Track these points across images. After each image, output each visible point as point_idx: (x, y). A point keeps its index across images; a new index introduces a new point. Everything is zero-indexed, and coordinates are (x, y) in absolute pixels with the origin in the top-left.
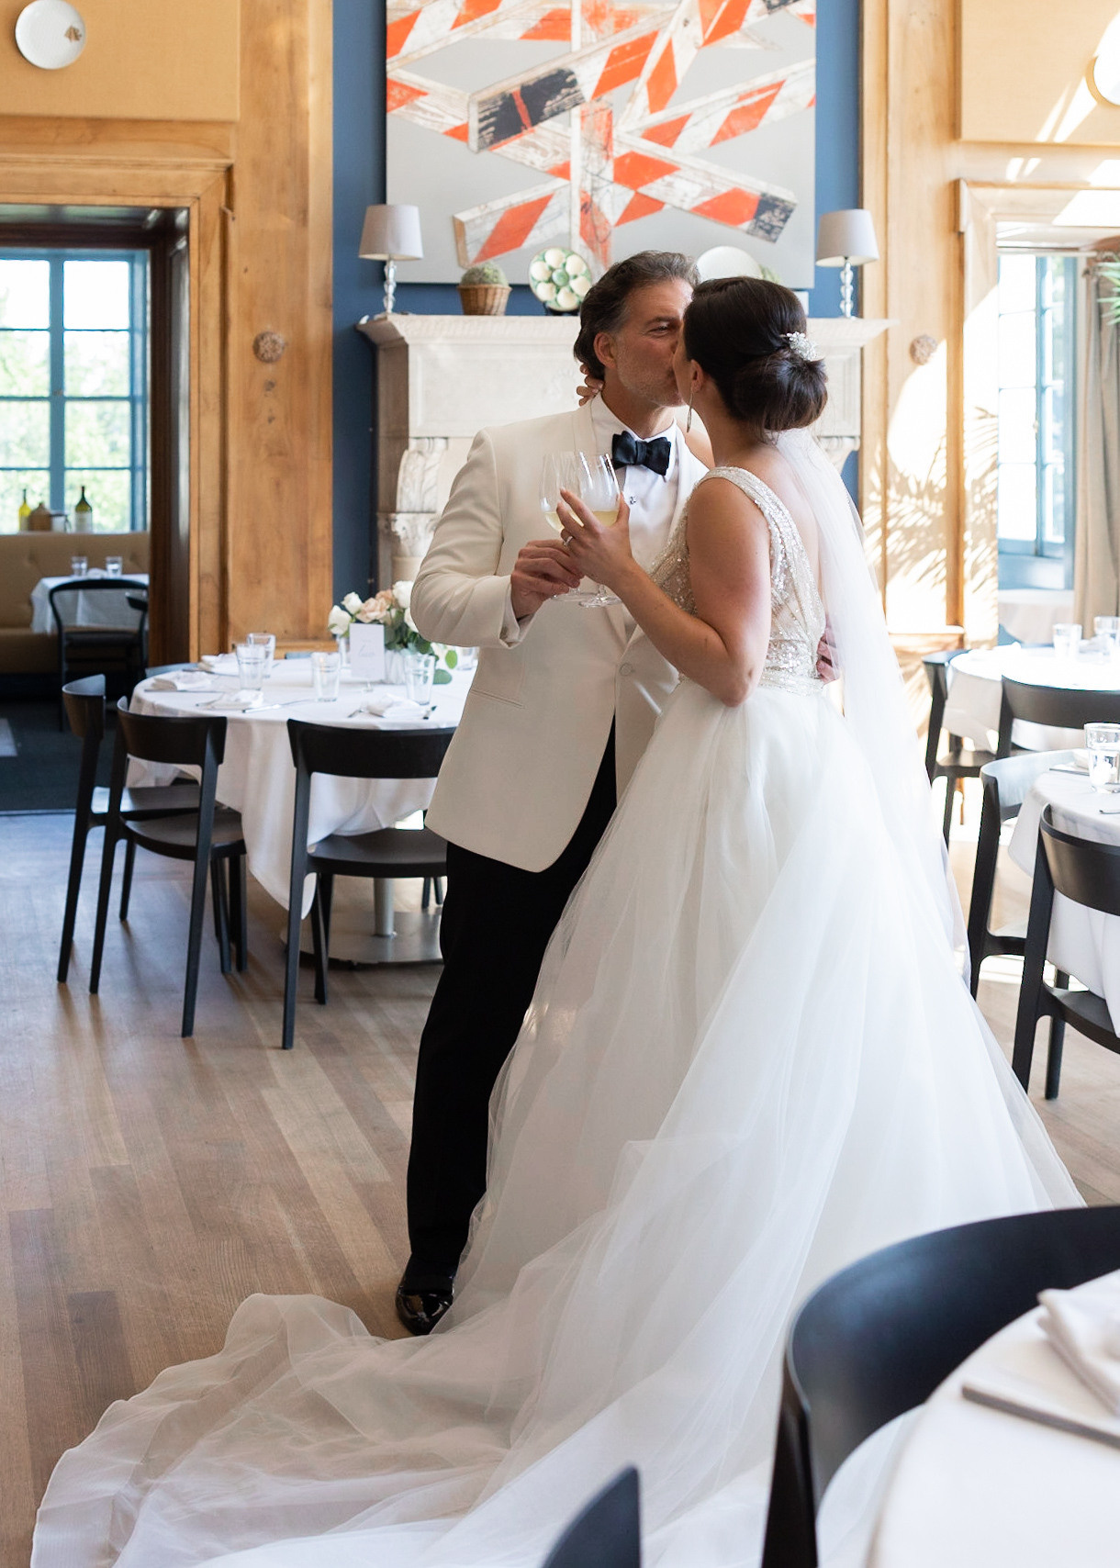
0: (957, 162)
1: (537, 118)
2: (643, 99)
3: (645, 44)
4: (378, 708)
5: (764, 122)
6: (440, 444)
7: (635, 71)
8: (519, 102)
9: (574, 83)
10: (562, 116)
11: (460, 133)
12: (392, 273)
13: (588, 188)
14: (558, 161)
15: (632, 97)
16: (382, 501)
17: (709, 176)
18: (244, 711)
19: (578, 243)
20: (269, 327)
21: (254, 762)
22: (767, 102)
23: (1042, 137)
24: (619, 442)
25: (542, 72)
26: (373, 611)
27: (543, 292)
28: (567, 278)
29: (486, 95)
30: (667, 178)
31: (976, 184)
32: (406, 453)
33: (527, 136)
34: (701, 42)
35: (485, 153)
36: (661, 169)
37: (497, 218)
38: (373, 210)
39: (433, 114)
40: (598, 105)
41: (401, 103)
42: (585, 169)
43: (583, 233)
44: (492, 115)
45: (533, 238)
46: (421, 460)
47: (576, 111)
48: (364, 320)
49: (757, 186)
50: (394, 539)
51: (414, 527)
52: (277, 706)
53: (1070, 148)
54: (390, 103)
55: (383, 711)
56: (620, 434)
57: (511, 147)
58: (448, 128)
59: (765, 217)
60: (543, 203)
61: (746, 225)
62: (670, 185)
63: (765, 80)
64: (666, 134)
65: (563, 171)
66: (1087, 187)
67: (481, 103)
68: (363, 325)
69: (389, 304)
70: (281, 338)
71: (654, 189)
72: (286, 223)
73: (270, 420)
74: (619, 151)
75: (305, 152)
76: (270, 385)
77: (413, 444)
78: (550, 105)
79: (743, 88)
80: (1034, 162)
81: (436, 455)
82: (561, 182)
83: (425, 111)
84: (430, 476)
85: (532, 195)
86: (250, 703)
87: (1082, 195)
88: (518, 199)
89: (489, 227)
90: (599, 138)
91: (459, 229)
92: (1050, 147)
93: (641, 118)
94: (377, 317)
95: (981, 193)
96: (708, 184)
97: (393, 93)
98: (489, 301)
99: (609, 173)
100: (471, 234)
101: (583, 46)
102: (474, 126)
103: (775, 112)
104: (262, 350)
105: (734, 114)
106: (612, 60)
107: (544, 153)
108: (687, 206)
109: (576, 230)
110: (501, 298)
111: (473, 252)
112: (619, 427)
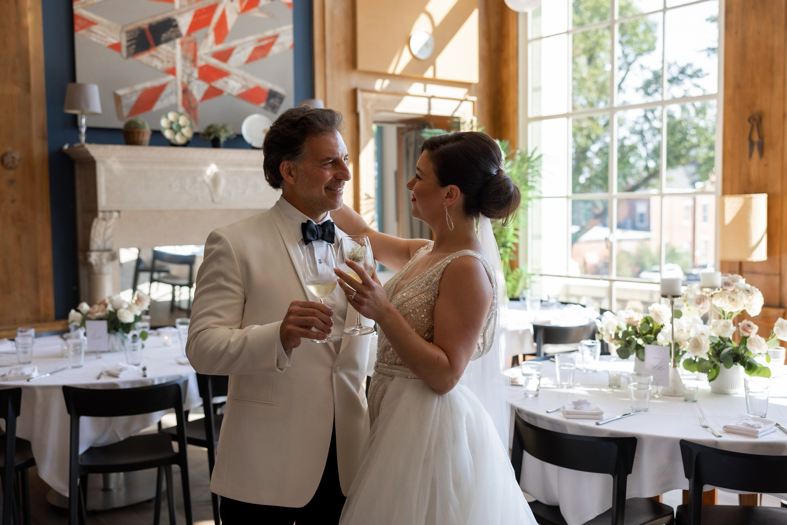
0: (355, 80)
1: (158, 42)
2: (212, 37)
3: (212, 9)
4: (115, 372)
5: (270, 54)
6: (115, 215)
7: (207, 23)
8: (148, 34)
9: (176, 26)
10: (171, 43)
11: (116, 47)
12: (83, 121)
13: (185, 80)
14: (170, 66)
15: (206, 36)
16: (81, 245)
17: (245, 79)
18: (28, 380)
19: (181, 109)
20: (9, 149)
21: (38, 411)
22: (271, 45)
23: (390, 71)
24: (305, 227)
25: (160, 18)
26: (97, 312)
27: (168, 134)
28: (180, 127)
29: (130, 28)
30: (225, 79)
31: (364, 90)
32: (96, 221)
33: (153, 52)
34: (239, 10)
35: (131, 60)
36: (223, 74)
37: (139, 94)
38: (70, 86)
39: (101, 36)
40: (189, 39)
41: (82, 28)
42: (184, 71)
43: (184, 105)
44: (134, 39)
45: (159, 106)
46: (104, 223)
47: (178, 41)
48: (66, 147)
49: (268, 85)
50: (89, 266)
51: (100, 258)
52: (48, 375)
53: (402, 77)
54: (76, 27)
55: (118, 374)
56: (306, 222)
57: (144, 57)
58: (109, 44)
59: (272, 101)
60: (162, 88)
61: (263, 105)
62: (226, 82)
63: (270, 33)
64: (224, 56)
65: (172, 71)
66: (408, 95)
67: (128, 32)
68: (66, 150)
69: (83, 139)
70: (17, 155)
71: (219, 84)
72: (17, 90)
73: (13, 201)
74: (200, 63)
75: (27, 51)
76: (12, 182)
77: (100, 215)
78: (164, 36)
79: (260, 36)
80: (387, 82)
81: (113, 221)
82: (170, 78)
83: (96, 34)
84: (109, 232)
85: (156, 83)
86: (30, 375)
87: (406, 98)
88: (149, 84)
89: (134, 98)
90: (190, 55)
91: (118, 99)
92: (393, 76)
93: (211, 47)
94: (76, 145)
95: (366, 95)
96: (244, 83)
97: (78, 22)
98: (141, 138)
99: (196, 74)
100: (124, 102)
101: (181, 6)
102: (124, 44)
103: (275, 49)
104: (6, 162)
105: (256, 49)
106: (196, 16)
107: (162, 61)
108: (235, 93)
109: (180, 103)
110: (147, 137)
111: (126, 112)
112: (305, 218)
